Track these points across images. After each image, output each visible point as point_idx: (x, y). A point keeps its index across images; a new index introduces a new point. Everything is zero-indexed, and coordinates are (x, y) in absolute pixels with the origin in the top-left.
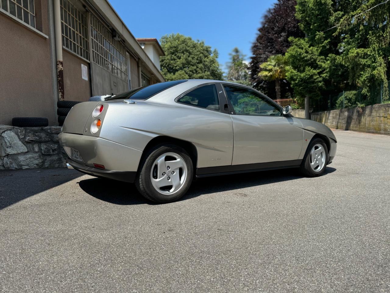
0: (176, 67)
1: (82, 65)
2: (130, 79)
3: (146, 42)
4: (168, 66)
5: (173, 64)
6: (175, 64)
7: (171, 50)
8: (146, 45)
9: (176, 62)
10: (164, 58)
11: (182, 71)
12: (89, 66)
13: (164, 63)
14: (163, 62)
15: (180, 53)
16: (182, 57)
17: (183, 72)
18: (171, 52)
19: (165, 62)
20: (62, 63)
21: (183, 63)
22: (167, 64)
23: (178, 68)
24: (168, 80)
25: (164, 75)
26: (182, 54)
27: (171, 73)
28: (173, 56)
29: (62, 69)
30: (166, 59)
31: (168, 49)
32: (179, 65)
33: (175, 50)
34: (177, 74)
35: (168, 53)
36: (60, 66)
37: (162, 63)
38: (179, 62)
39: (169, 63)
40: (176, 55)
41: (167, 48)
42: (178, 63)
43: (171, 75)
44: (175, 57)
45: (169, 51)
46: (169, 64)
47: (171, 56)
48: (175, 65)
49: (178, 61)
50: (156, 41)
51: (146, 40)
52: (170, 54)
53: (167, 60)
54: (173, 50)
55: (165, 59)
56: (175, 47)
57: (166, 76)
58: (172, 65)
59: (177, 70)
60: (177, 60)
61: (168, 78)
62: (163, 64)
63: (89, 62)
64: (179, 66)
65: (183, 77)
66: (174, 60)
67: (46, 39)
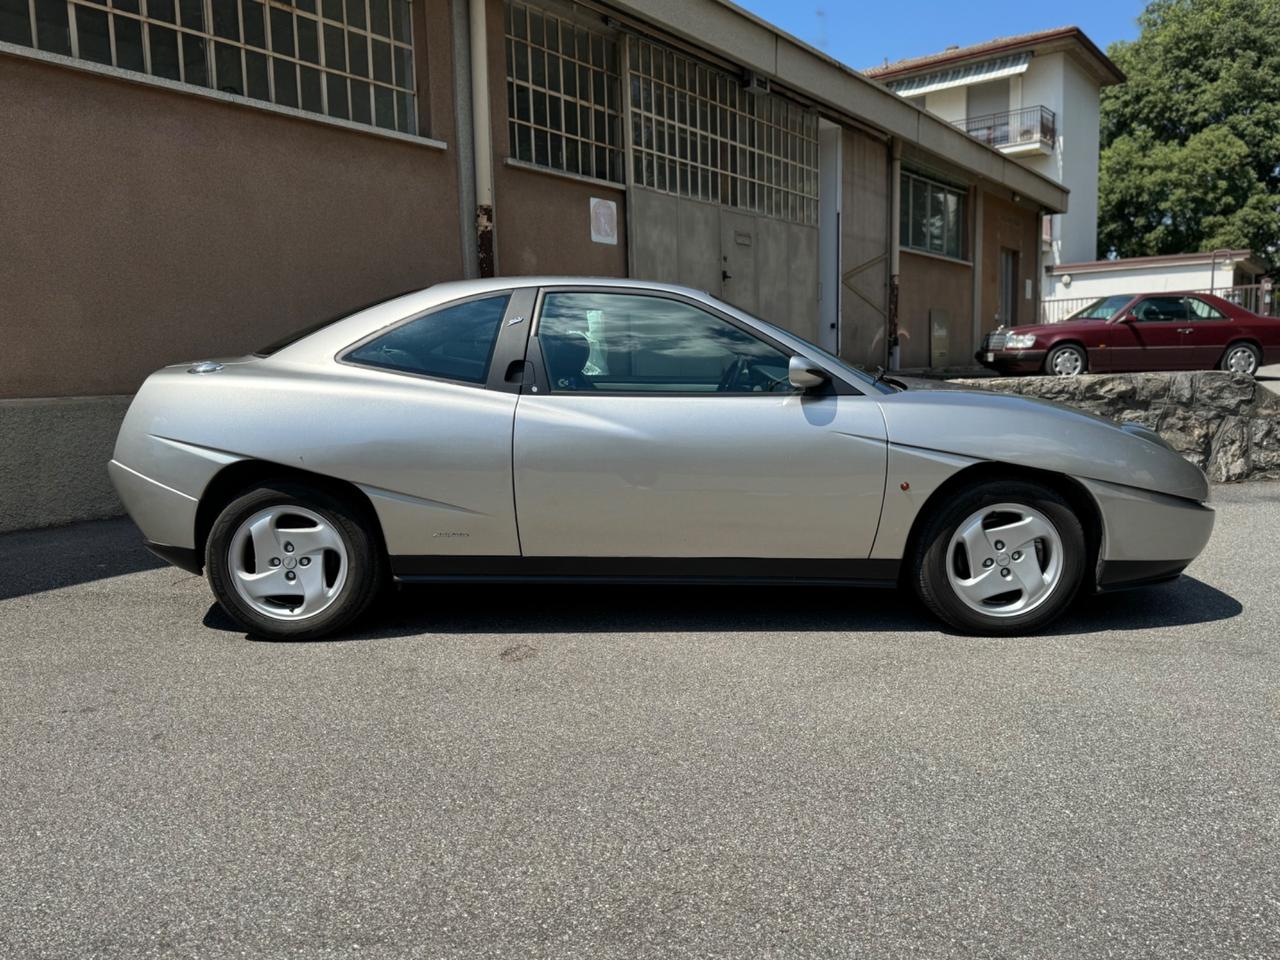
0: (1195, 113)
1: (594, 201)
2: (839, 208)
3: (1037, 48)
4: (1161, 114)
5: (1184, 105)
6: (1193, 103)
7: (1176, 53)
8: (1039, 55)
9: (1195, 95)
10: (1146, 88)
11: (1218, 129)
12: (622, 197)
13: (1145, 106)
14: (1141, 104)
15: (1220, 58)
16: (1223, 74)
17: (1225, 129)
18: (1177, 57)
19: (1149, 102)
20: (488, 211)
21: (1227, 95)
22: (1157, 109)
23: (1204, 120)
24: (1152, 170)
25: (1141, 154)
26: (1227, 60)
27: (1170, 142)
28: (1186, 72)
29: (489, 228)
30: (1152, 90)
31: (1164, 51)
32: (1207, 107)
33: (1195, 48)
34: (1194, 141)
35: (1165, 65)
36: (483, 221)
37: (1137, 107)
38: (1209, 95)
39: (1165, 104)
40: (1196, 68)
41: (1161, 48)
42: (1206, 97)
43: (1167, 150)
44: (1194, 77)
45: (1170, 55)
46: (1165, 109)
47: (1177, 74)
48: (1191, 109)
49: (1204, 92)
50: (1077, 35)
51: (1036, 40)
52: (1175, 67)
53: (1155, 94)
54: (1188, 51)
55: (1148, 91)
56: (1197, 37)
57: (1144, 156)
58: (1178, 110)
59: (1196, 128)
60: (1203, 88)
61: (1152, 164)
62: (1140, 112)
63: (620, 186)
64: (1206, 110)
65: (1220, 150)
66: (1190, 86)
67: (440, 151)
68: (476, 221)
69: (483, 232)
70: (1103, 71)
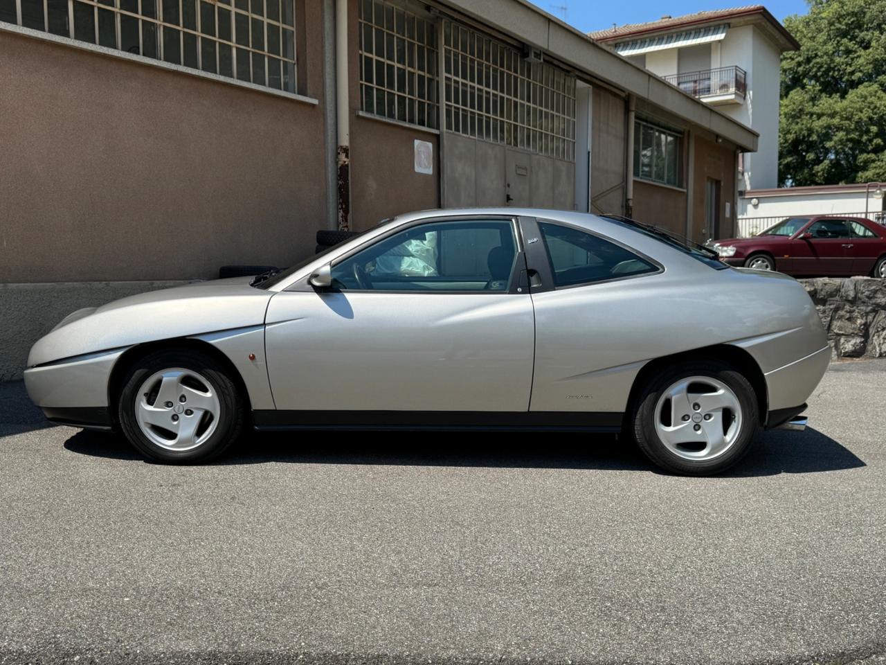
0: (852, 73)
1: (417, 142)
2: (589, 148)
3: (733, 21)
4: (826, 73)
5: (843, 67)
6: (850, 65)
7: (838, 25)
8: (734, 27)
9: (852, 59)
10: (815, 52)
11: (870, 86)
12: (437, 140)
13: (813, 66)
14: (811, 65)
15: (871, 31)
16: (874, 44)
17: (875, 86)
18: (838, 29)
19: (817, 63)
20: (346, 150)
21: (876, 60)
22: (823, 69)
23: (859, 78)
24: (819, 116)
25: (811, 103)
26: (877, 33)
27: (834, 95)
28: (845, 41)
29: (346, 163)
30: (819, 54)
31: (828, 23)
32: (861, 68)
33: (853, 22)
34: (852, 95)
35: (829, 35)
36: (343, 157)
37: (807, 67)
38: (863, 59)
39: (829, 65)
40: (853, 38)
41: (826, 21)
42: (861, 61)
43: (831, 101)
44: (851, 45)
45: (832, 27)
46: (829, 69)
47: (838, 42)
48: (849, 69)
49: (859, 57)
50: (763, 13)
51: (732, 15)
52: (837, 36)
53: (821, 57)
54: (847, 24)
55: (816, 55)
56: (854, 14)
57: (814, 105)
58: (839, 70)
59: (854, 85)
60: (858, 54)
61: (820, 111)
62: (810, 71)
63: (436, 132)
64: (861, 71)
65: (872, 103)
66: (848, 52)
67: (313, 106)
68: (337, 157)
69: (342, 165)
70: (782, 40)
